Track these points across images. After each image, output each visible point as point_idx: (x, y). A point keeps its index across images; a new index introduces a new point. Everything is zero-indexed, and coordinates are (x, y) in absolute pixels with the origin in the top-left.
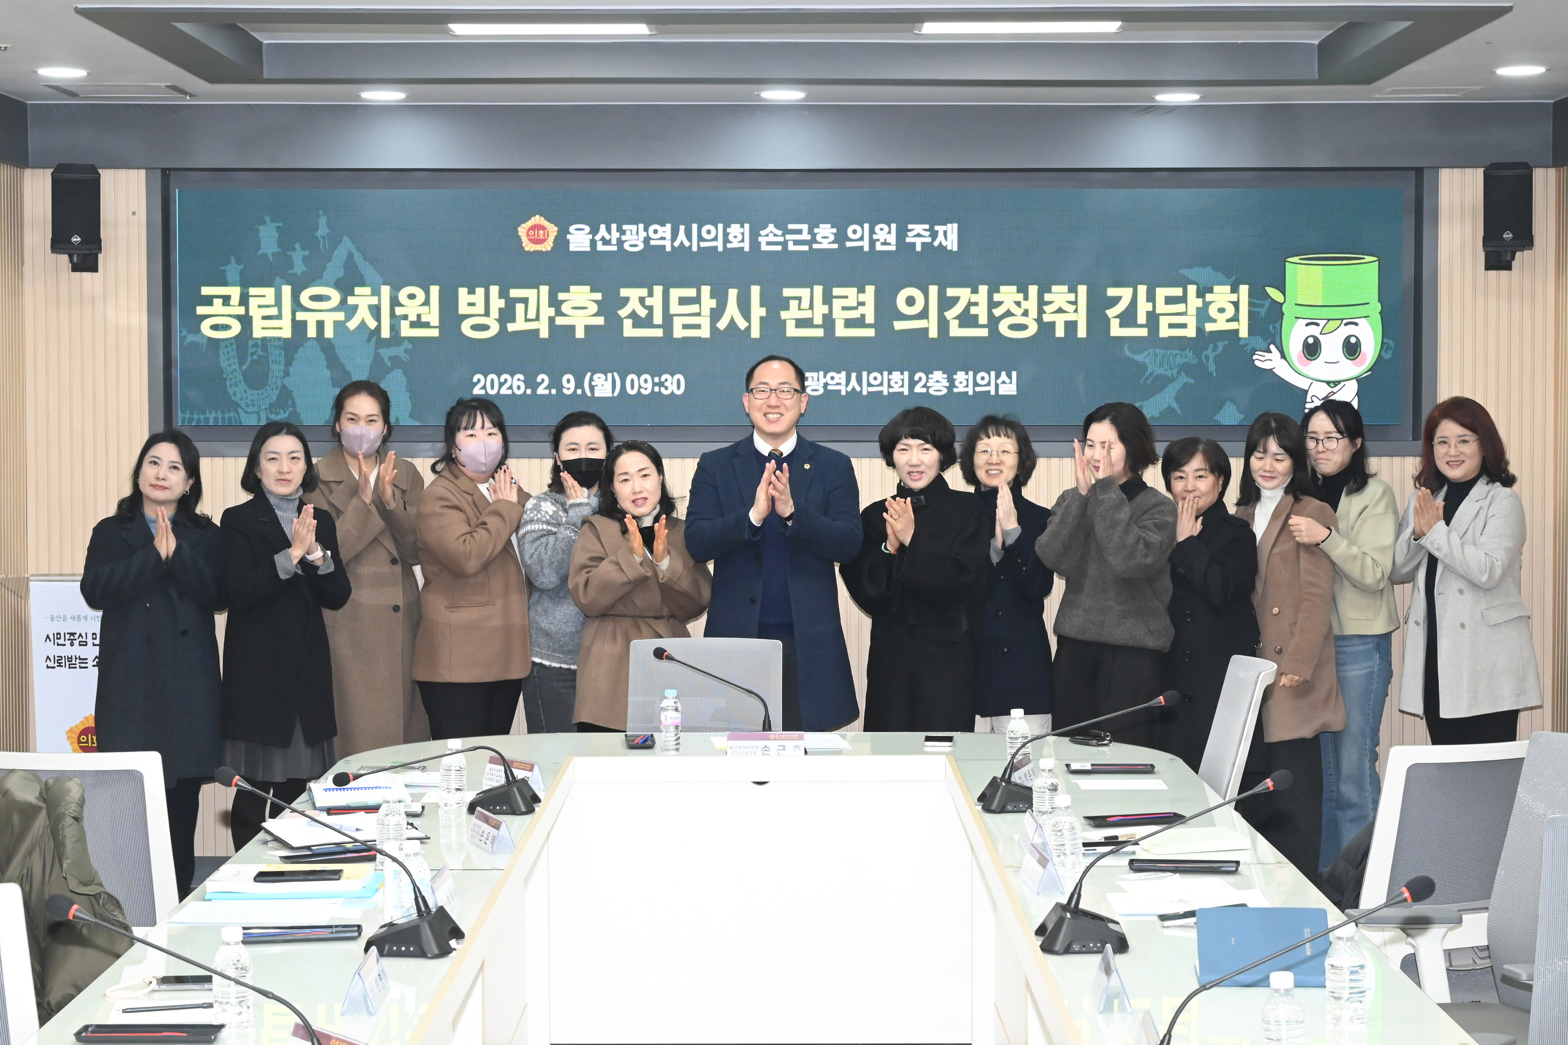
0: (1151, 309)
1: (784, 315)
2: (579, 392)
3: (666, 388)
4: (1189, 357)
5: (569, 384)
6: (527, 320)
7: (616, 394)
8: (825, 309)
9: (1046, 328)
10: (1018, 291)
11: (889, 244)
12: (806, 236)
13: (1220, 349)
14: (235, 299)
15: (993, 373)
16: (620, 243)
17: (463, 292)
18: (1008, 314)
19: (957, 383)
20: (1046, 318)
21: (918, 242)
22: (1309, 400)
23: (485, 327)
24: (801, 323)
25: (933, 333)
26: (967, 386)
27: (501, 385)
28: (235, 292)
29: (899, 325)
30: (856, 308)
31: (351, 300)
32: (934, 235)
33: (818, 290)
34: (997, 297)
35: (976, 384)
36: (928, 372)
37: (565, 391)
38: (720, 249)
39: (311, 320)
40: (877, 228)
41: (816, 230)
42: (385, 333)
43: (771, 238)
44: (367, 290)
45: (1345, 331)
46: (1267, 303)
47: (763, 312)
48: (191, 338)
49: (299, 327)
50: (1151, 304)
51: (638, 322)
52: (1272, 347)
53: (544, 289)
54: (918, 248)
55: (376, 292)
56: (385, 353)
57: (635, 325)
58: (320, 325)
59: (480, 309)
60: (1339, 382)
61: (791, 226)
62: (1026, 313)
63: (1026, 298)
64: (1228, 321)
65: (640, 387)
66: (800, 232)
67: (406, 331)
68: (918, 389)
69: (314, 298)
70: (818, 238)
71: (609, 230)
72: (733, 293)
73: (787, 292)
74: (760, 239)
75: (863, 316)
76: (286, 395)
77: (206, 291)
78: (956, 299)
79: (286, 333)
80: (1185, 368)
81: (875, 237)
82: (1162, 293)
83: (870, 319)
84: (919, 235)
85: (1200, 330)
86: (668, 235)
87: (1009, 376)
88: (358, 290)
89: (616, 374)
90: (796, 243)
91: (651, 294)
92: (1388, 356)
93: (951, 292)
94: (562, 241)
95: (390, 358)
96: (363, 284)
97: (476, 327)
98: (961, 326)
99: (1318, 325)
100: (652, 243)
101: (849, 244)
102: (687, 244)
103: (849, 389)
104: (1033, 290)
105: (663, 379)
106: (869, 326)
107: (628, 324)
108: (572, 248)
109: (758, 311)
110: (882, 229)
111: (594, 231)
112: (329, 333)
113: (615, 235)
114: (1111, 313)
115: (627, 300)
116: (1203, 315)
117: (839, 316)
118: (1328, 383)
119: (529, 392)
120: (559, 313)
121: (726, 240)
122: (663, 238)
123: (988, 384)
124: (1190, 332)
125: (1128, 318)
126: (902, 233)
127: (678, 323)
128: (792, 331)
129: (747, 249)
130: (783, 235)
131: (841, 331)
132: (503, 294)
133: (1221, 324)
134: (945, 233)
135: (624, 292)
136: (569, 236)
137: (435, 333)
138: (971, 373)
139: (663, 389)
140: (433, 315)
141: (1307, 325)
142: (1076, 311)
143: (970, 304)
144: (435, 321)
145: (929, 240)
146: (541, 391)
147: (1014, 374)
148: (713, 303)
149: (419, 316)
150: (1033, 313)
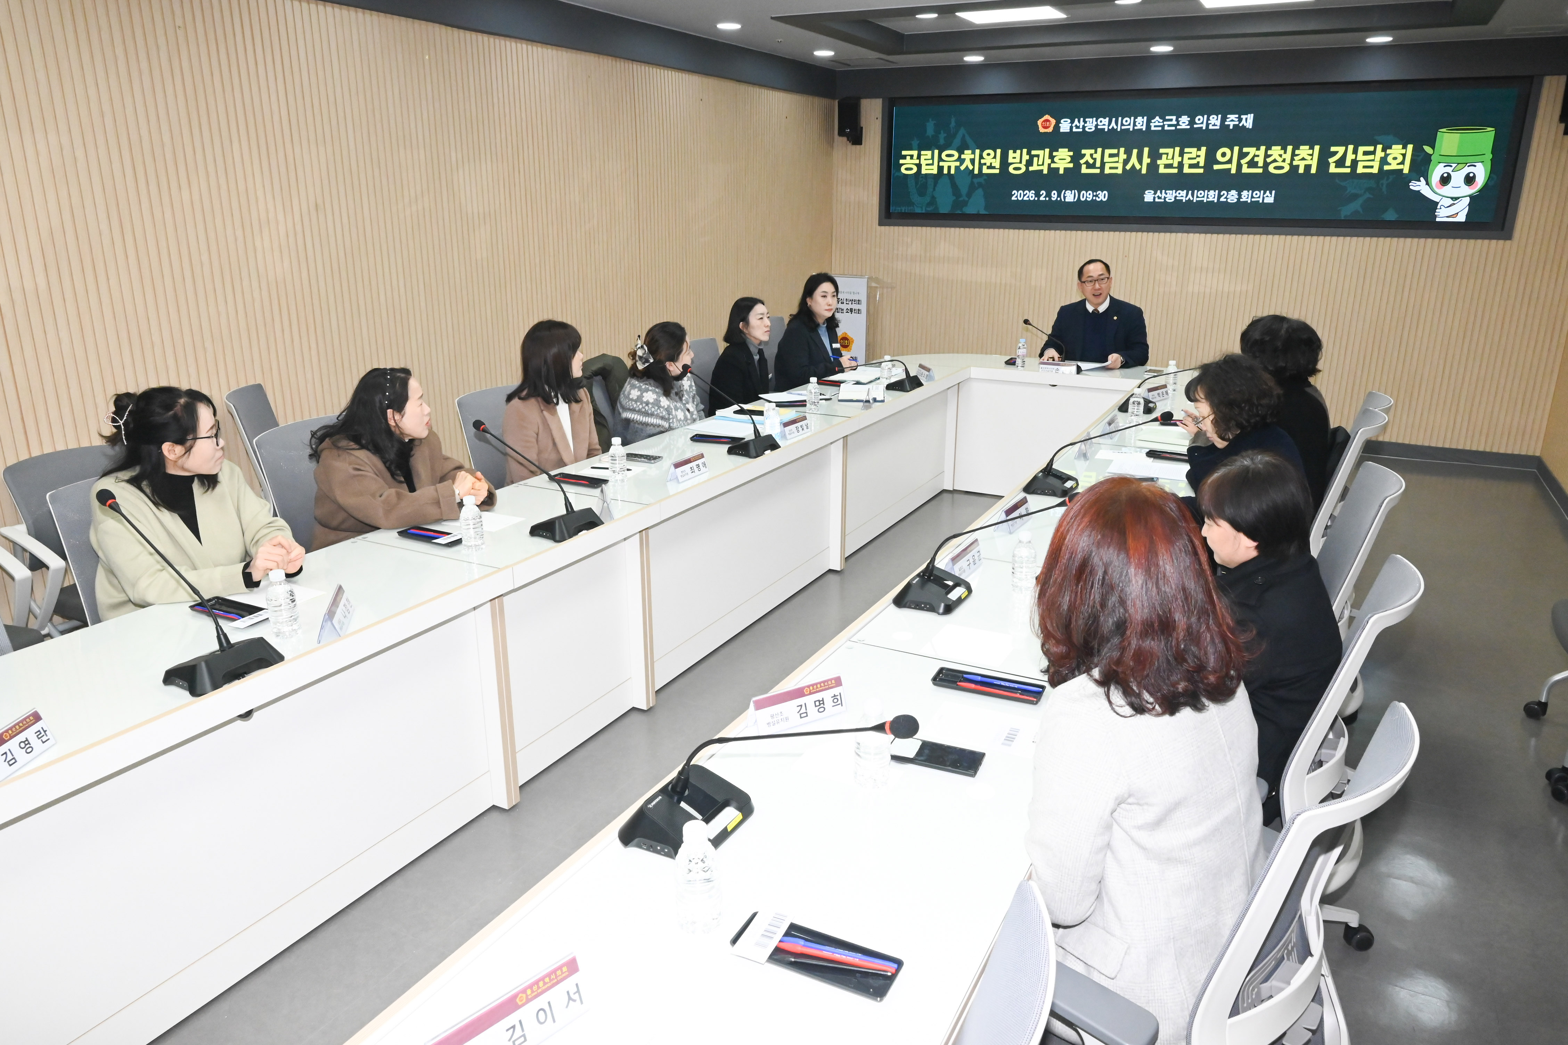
0: (1354, 158)
1: (1159, 162)
2: (1059, 199)
3: (1099, 198)
4: (1372, 183)
5: (1054, 195)
6: (1038, 165)
7: (1075, 200)
8: (1180, 159)
9: (1294, 168)
10: (1282, 149)
11: (1216, 125)
12: (1174, 122)
13: (1390, 180)
14: (915, 157)
15: (1262, 192)
16: (1084, 127)
17: (1011, 152)
18: (1275, 161)
19: (1242, 197)
20: (1295, 163)
21: (1232, 124)
22: (1439, 207)
23: (1019, 169)
24: (1168, 166)
25: (1233, 171)
26: (1248, 198)
27: (1024, 195)
28: (915, 153)
29: (1216, 167)
30: (1195, 158)
31: (963, 156)
32: (1240, 120)
33: (1177, 149)
34: (1269, 152)
35: (1252, 197)
36: (1228, 191)
37: (1053, 199)
38: (1131, 130)
39: (945, 165)
40: (1211, 118)
41: (1180, 119)
42: (976, 172)
43: (1157, 124)
44: (970, 152)
45: (1467, 170)
46: (1423, 154)
47: (1149, 161)
48: (897, 174)
49: (940, 169)
50: (1355, 155)
51: (1089, 166)
52: (1422, 179)
53: (1047, 150)
54: (1231, 127)
55: (974, 153)
56: (976, 181)
57: (1087, 168)
58: (949, 168)
59: (1018, 160)
60: (1459, 198)
61: (1167, 117)
62: (1284, 161)
63: (1285, 153)
64: (1398, 164)
65: (1087, 197)
66: (1171, 120)
67: (985, 170)
68: (1222, 199)
69: (948, 156)
70: (1180, 123)
71: (1079, 122)
72: (1135, 151)
73: (1162, 151)
74: (1151, 124)
75: (1198, 162)
76: (933, 199)
77: (904, 153)
78: (1248, 154)
79: (935, 172)
80: (1369, 189)
81: (1209, 122)
82: (1361, 149)
83: (1202, 164)
84: (1232, 121)
85: (1381, 168)
86: (1107, 123)
87: (1271, 193)
88: (966, 152)
89: (1076, 191)
90: (1169, 126)
91: (1096, 152)
92: (1491, 184)
93: (1245, 150)
94: (1057, 127)
95: (978, 183)
96: (968, 149)
97: (1015, 169)
98: (1248, 167)
99: (1451, 166)
100: (1099, 127)
101: (1195, 126)
102: (1115, 127)
103: (1187, 199)
104: (1290, 148)
105: (1098, 193)
106: (1201, 167)
107: (1084, 166)
108: (1062, 130)
109: (1146, 160)
110: (1213, 118)
111: (1072, 122)
112: (953, 172)
113: (1082, 123)
114: (1331, 160)
115: (1084, 155)
116: (1384, 161)
117: (1186, 162)
118: (1452, 198)
119: (1036, 199)
120: (1053, 162)
121: (1135, 125)
122: (1104, 125)
123: (1259, 197)
124: (1375, 170)
125: (1340, 163)
126: (1224, 119)
127: (1107, 166)
128: (1162, 170)
129: (1144, 129)
130: (1163, 122)
131: (1186, 170)
132: (1029, 153)
133: (1393, 166)
134: (1246, 119)
135: (1083, 151)
136: (1060, 125)
137: (997, 171)
138: (1251, 191)
139: (1097, 198)
140: (997, 163)
141: (1445, 166)
142: (1312, 159)
143: (1255, 156)
144: (998, 166)
145: (1237, 123)
146: (1042, 198)
147: (1273, 192)
148: (1125, 157)
149: (991, 163)
150: (1288, 161)
